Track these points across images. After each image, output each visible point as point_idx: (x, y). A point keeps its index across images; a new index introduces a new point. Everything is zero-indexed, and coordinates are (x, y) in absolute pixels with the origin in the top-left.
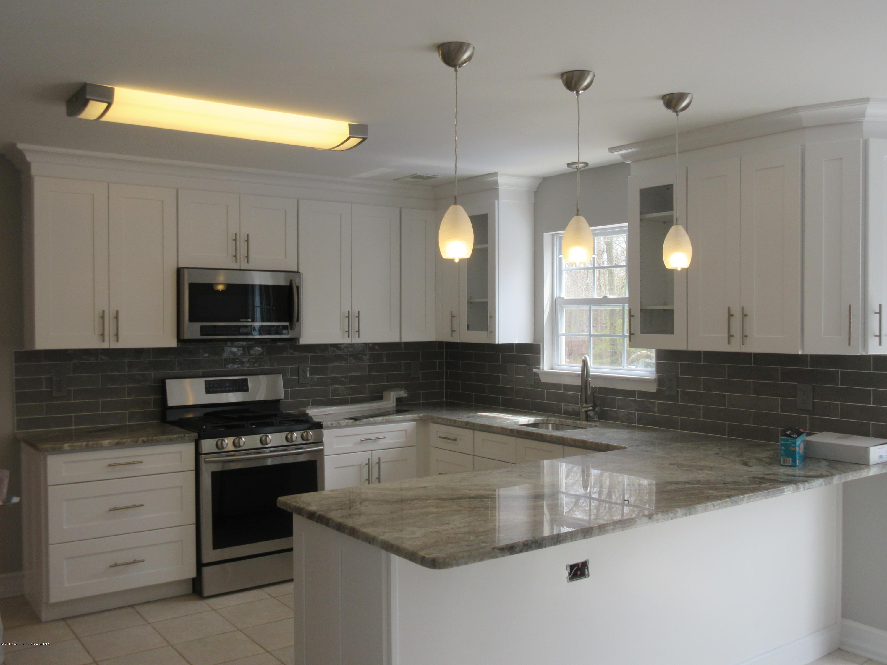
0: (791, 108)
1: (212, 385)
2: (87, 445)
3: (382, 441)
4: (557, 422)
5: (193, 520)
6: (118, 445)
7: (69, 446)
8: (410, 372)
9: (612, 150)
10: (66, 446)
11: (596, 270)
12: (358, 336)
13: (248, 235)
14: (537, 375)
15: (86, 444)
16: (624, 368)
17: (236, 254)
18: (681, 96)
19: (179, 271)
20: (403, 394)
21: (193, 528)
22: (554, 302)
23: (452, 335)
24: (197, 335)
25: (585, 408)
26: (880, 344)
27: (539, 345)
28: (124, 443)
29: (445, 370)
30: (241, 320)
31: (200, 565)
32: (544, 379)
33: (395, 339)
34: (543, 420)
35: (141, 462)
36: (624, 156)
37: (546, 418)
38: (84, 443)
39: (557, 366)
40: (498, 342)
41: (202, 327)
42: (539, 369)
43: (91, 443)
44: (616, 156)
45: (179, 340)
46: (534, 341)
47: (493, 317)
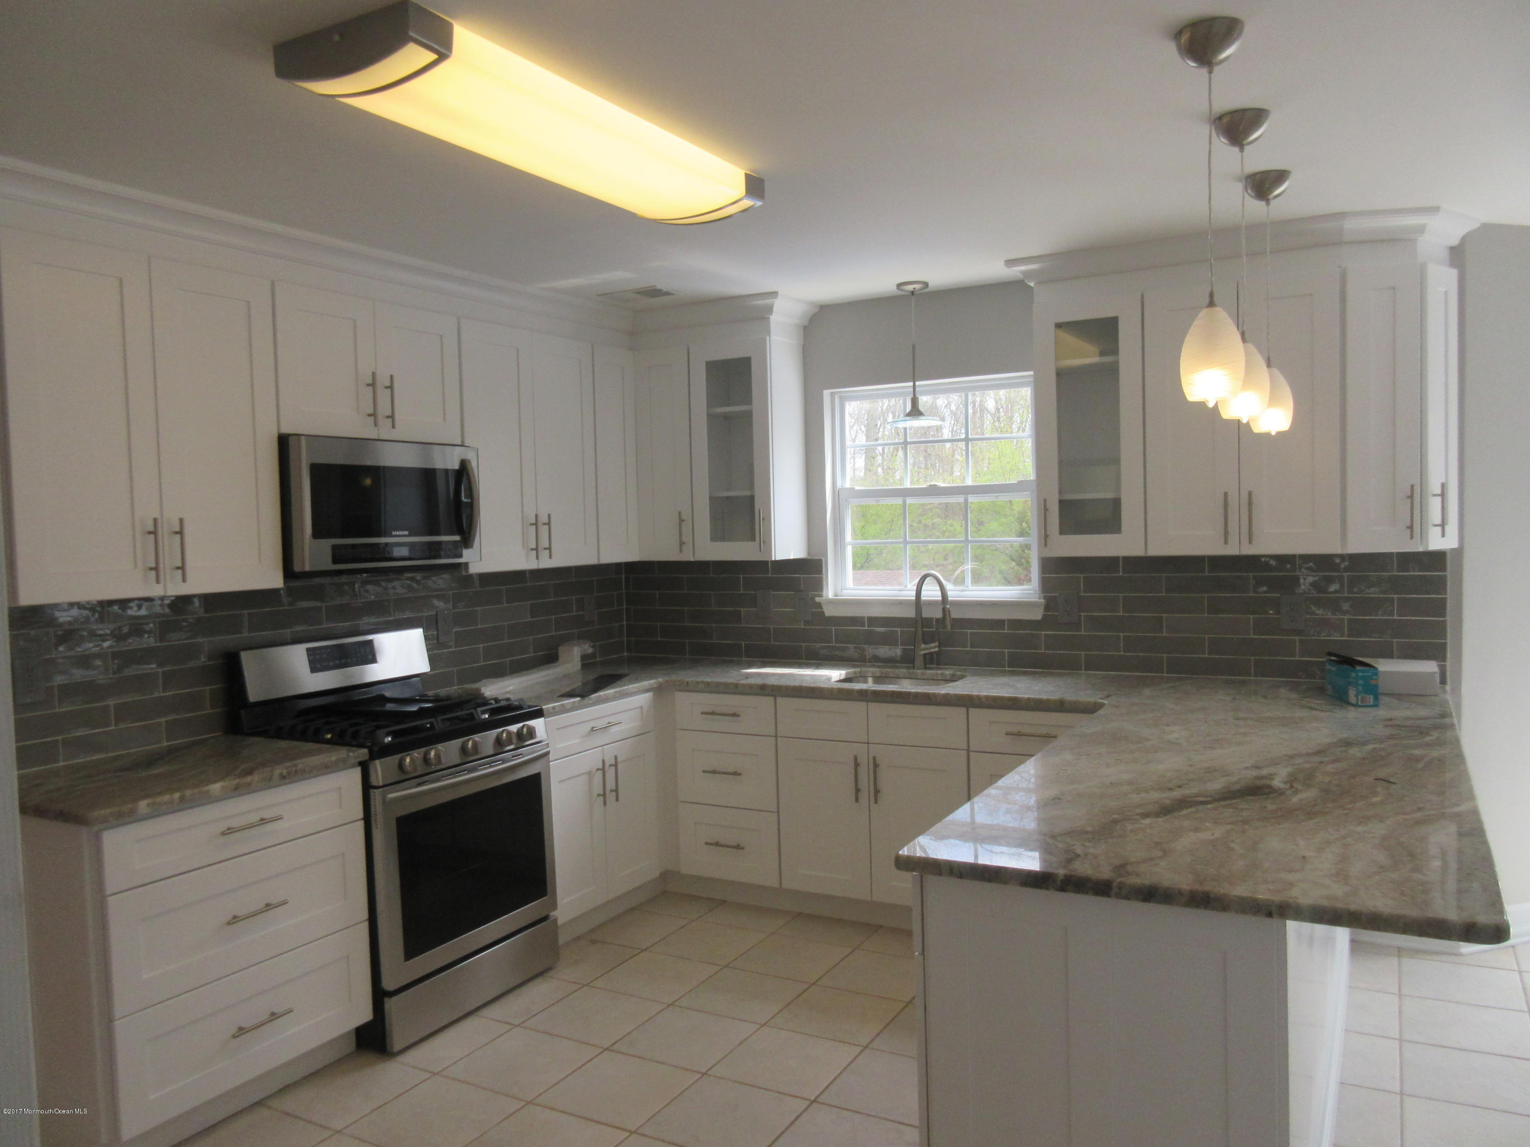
0: (1329, 215)
1: (318, 657)
2: (182, 799)
3: (614, 729)
4: (878, 674)
5: (365, 915)
6: (238, 791)
7: (148, 805)
8: (582, 613)
9: (1010, 263)
10: (143, 806)
11: (908, 446)
12: (548, 556)
13: (392, 377)
14: (819, 605)
15: (180, 798)
16: (967, 589)
17: (375, 411)
18: (1280, 176)
19: (284, 442)
20: (588, 648)
21: (364, 929)
22: (836, 494)
23: (681, 551)
24: (327, 564)
25: (923, 650)
26: (1443, 535)
27: (820, 561)
28: (249, 784)
29: (625, 606)
30: (394, 533)
31: (379, 995)
32: (829, 612)
33: (592, 561)
34: (855, 673)
35: (279, 818)
36: (1026, 273)
37: (858, 670)
38: (177, 795)
39: (844, 591)
40: (775, 558)
41: (335, 548)
42: (821, 596)
43: (188, 793)
44: (1016, 271)
45: (289, 572)
46: (809, 554)
47: (767, 519)
